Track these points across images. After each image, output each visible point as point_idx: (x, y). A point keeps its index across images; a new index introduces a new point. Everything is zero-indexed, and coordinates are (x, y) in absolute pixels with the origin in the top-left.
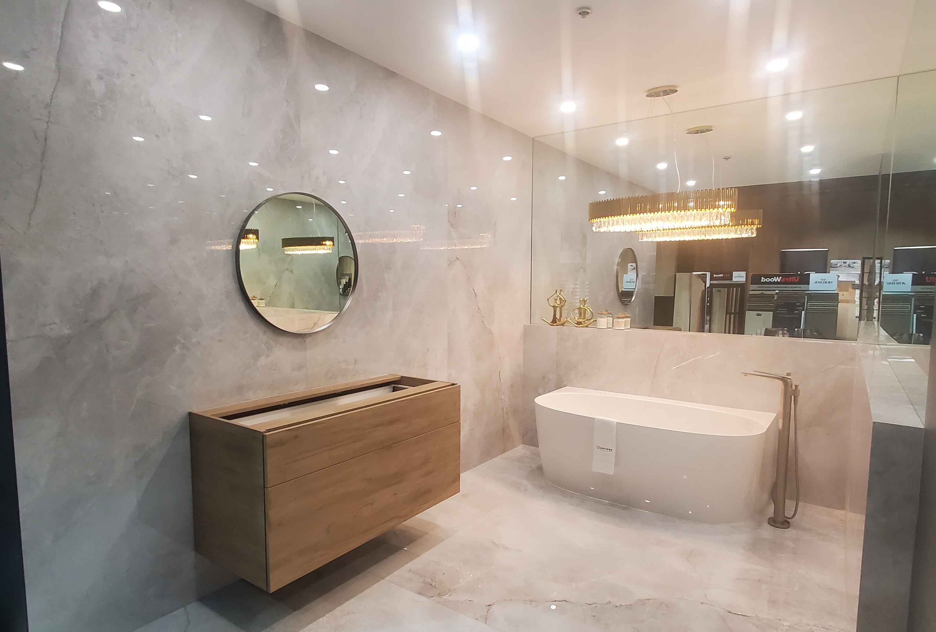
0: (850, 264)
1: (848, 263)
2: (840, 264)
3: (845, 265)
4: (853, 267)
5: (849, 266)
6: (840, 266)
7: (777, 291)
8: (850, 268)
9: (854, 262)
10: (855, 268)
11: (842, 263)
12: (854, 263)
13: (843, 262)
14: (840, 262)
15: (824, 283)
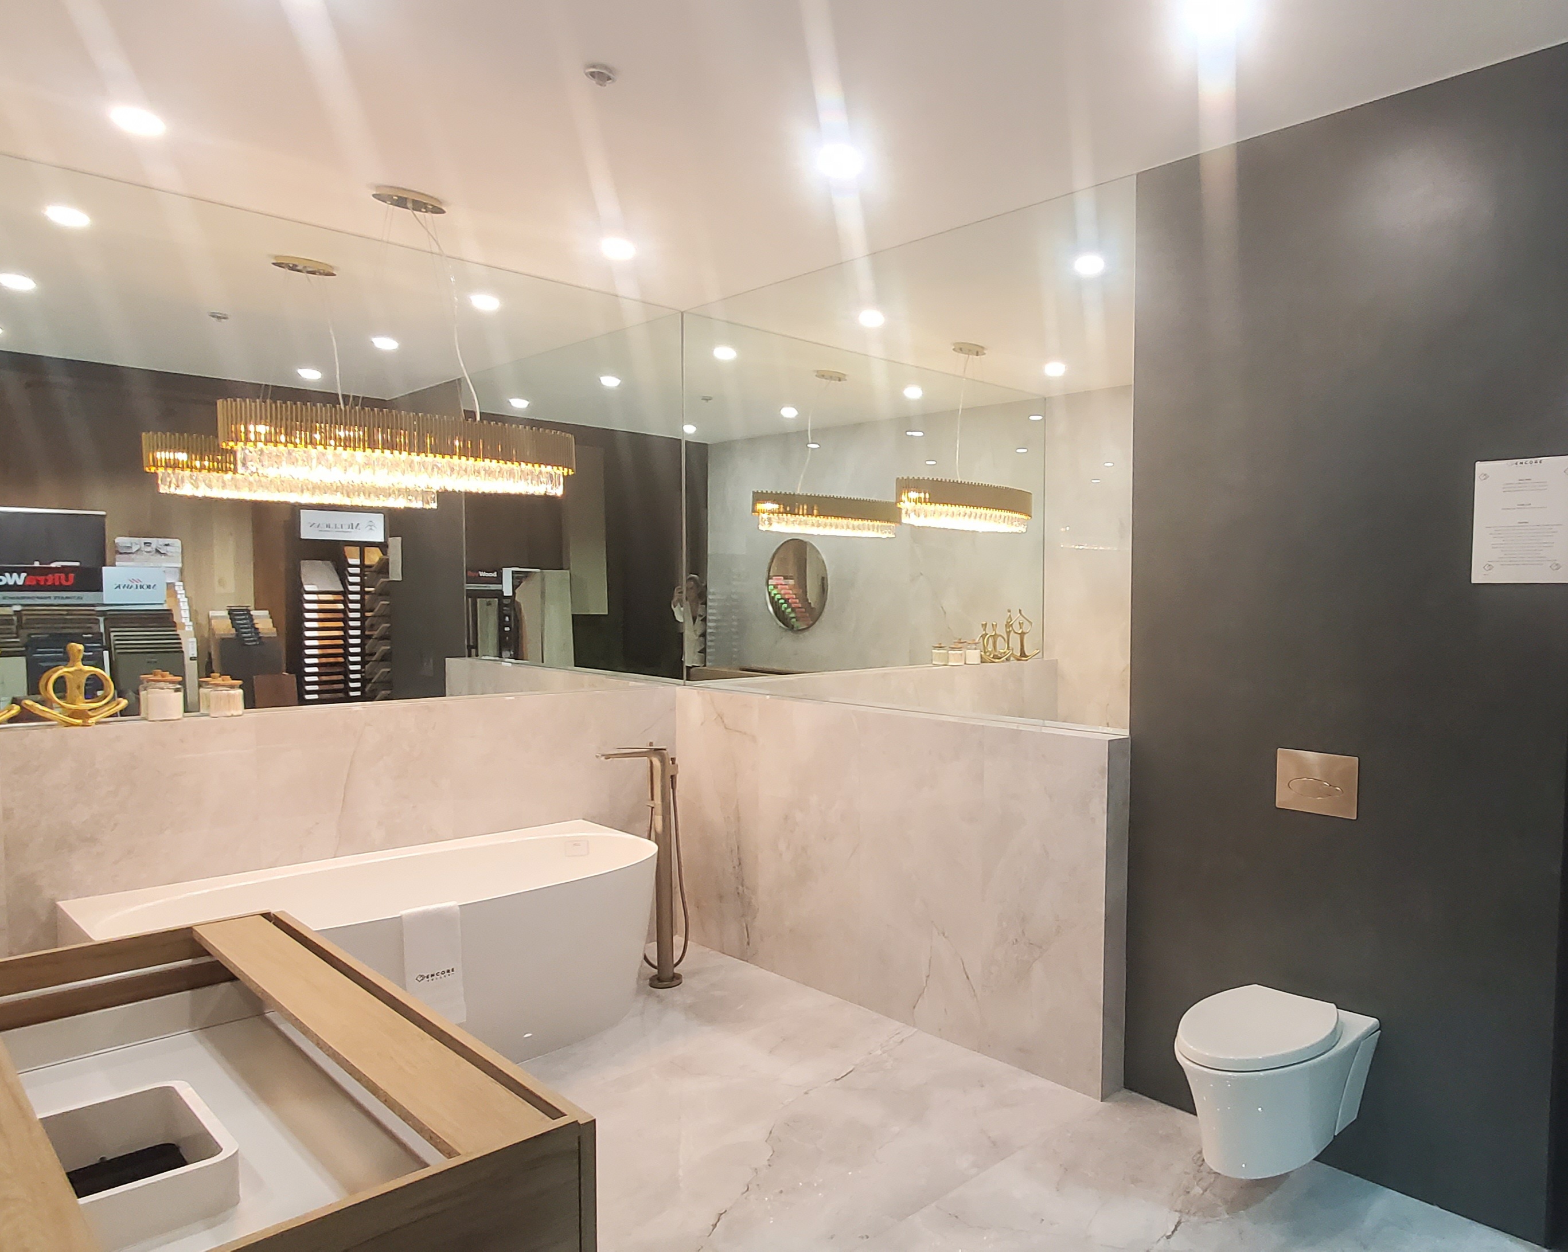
0: (160, 548)
1: (154, 546)
2: (138, 547)
3: (149, 549)
4: (164, 554)
5: (157, 551)
6: (138, 550)
7: (18, 608)
8: (159, 556)
9: (167, 543)
10: (170, 556)
11: (143, 545)
12: (167, 545)
13: (145, 543)
14: (137, 543)
15: (137, 587)
